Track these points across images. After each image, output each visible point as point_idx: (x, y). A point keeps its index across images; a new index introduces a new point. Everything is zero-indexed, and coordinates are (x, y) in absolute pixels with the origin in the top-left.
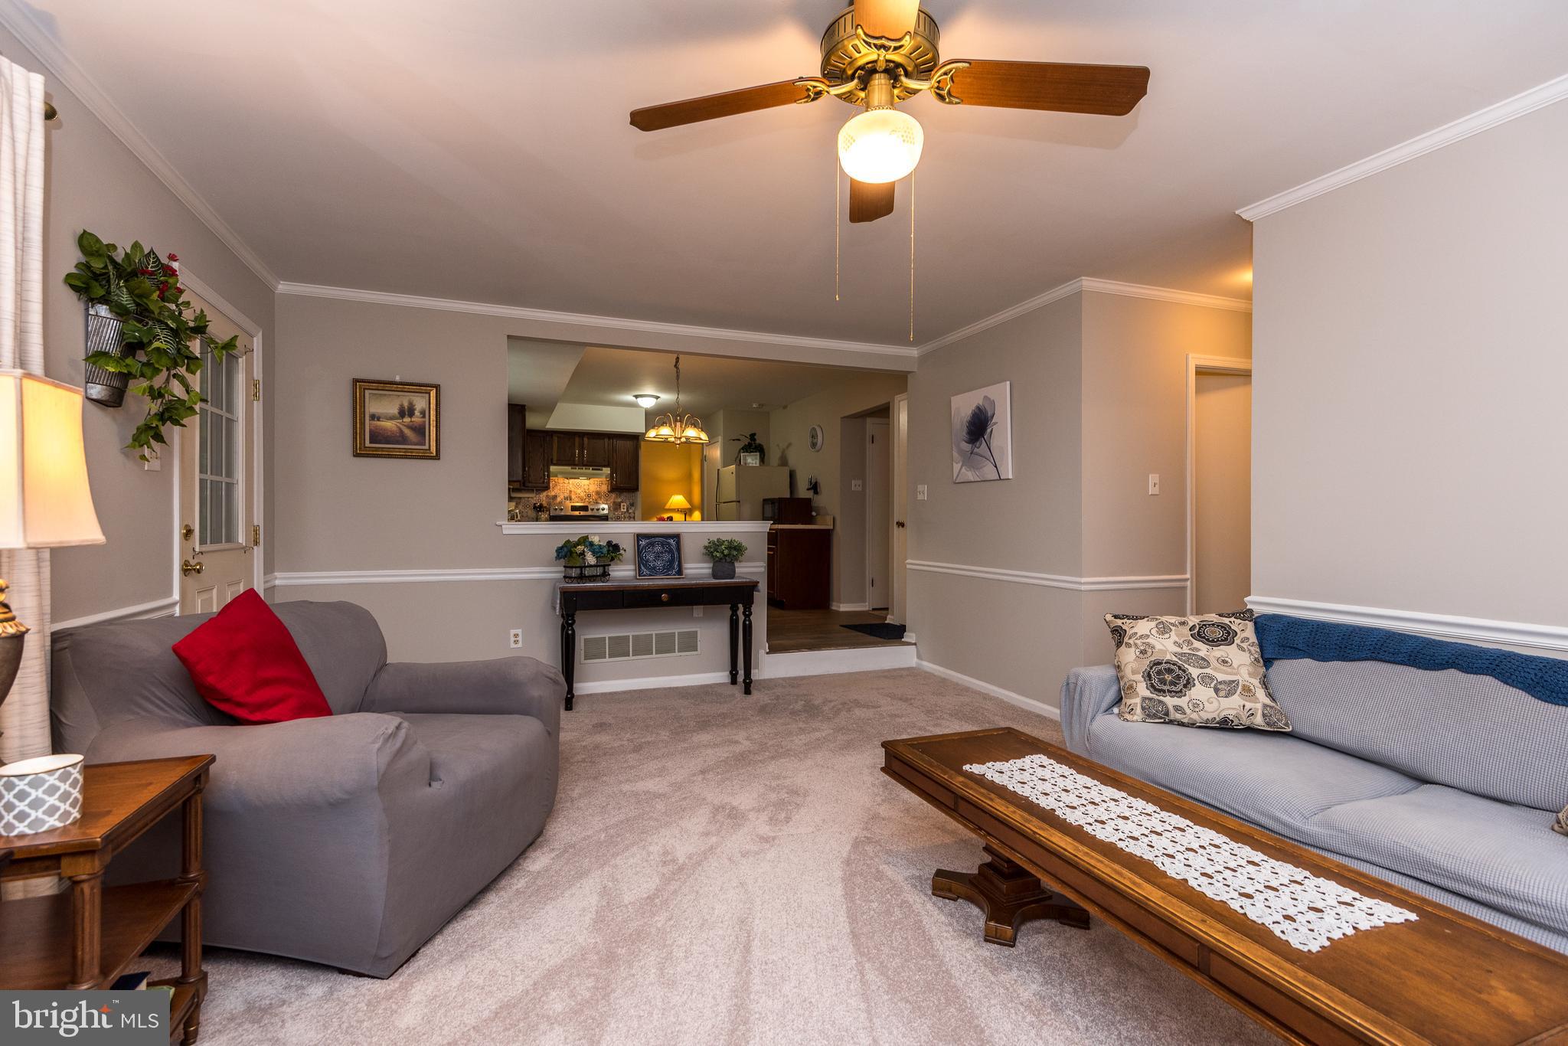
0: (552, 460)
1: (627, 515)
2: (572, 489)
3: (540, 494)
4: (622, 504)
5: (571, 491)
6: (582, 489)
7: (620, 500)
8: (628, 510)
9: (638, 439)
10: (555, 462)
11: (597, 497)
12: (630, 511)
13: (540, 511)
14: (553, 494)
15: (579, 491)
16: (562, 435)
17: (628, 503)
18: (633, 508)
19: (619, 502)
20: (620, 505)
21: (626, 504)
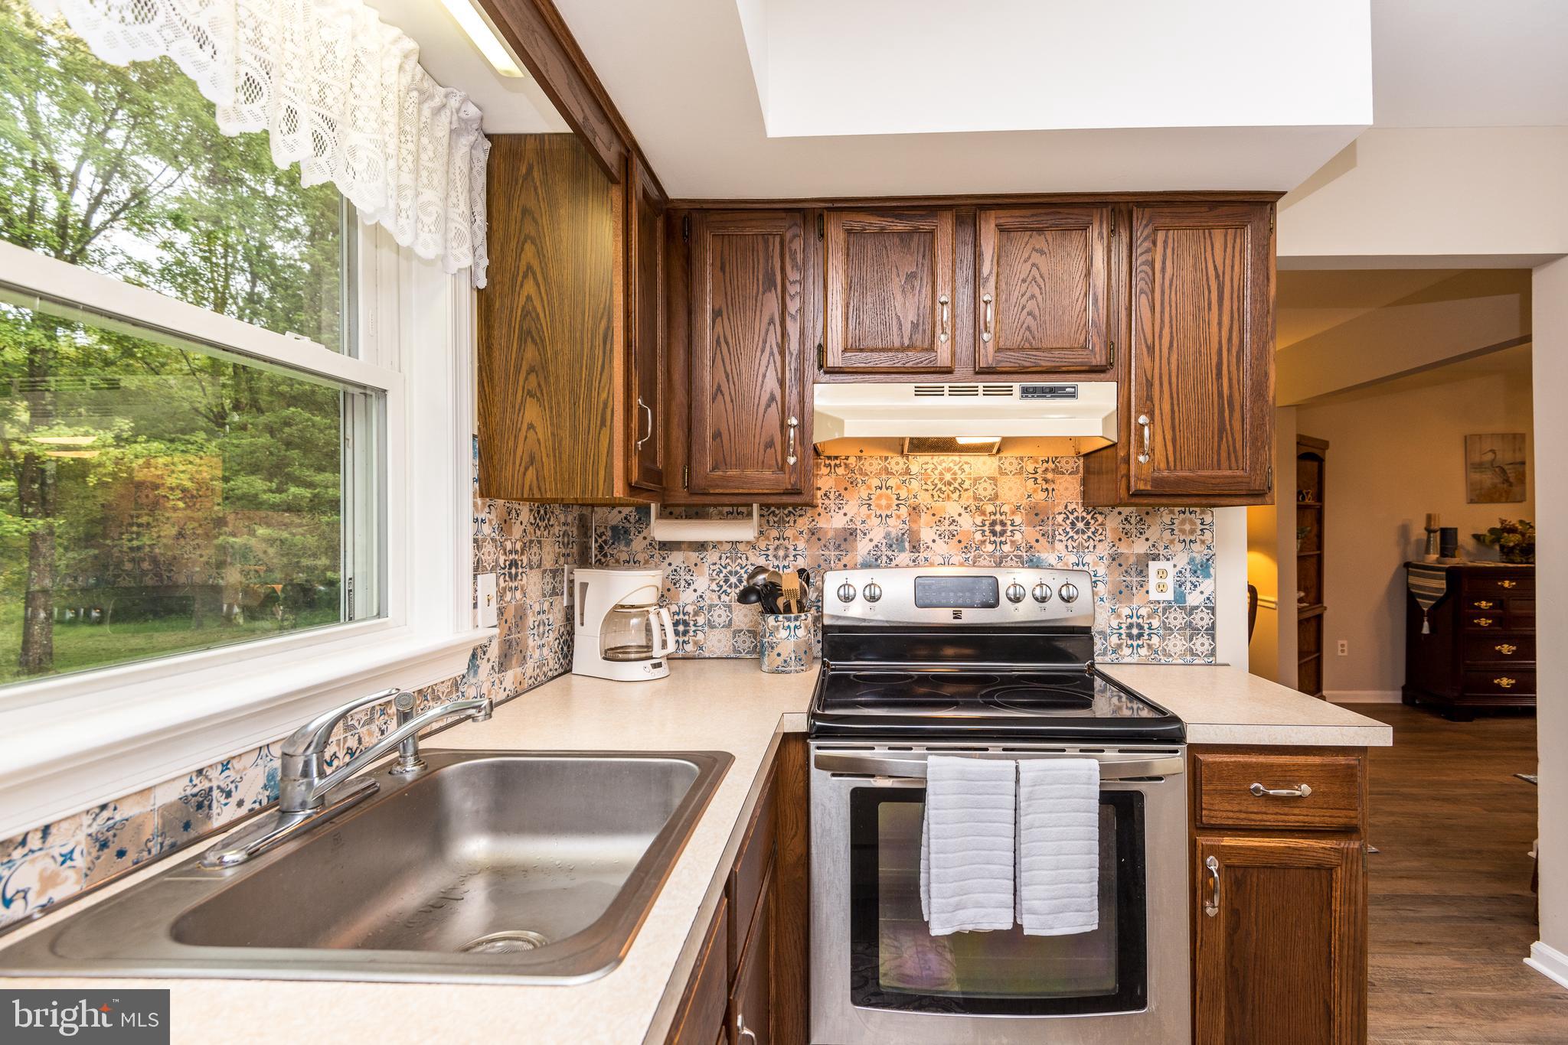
0: (821, 350)
1: (1177, 619)
2: (924, 499)
3: (780, 527)
4: (1154, 567)
5: (915, 510)
6: (967, 499)
7: (1140, 547)
8: (1180, 598)
9: (1274, 204)
10: (834, 359)
11: (1031, 533)
12: (1193, 599)
13: (773, 610)
14: (835, 522)
15: (952, 508)
16: (876, 222)
17: (1182, 560)
18: (1207, 586)
19: (1138, 556)
20: (1142, 572)
21: (1171, 563)
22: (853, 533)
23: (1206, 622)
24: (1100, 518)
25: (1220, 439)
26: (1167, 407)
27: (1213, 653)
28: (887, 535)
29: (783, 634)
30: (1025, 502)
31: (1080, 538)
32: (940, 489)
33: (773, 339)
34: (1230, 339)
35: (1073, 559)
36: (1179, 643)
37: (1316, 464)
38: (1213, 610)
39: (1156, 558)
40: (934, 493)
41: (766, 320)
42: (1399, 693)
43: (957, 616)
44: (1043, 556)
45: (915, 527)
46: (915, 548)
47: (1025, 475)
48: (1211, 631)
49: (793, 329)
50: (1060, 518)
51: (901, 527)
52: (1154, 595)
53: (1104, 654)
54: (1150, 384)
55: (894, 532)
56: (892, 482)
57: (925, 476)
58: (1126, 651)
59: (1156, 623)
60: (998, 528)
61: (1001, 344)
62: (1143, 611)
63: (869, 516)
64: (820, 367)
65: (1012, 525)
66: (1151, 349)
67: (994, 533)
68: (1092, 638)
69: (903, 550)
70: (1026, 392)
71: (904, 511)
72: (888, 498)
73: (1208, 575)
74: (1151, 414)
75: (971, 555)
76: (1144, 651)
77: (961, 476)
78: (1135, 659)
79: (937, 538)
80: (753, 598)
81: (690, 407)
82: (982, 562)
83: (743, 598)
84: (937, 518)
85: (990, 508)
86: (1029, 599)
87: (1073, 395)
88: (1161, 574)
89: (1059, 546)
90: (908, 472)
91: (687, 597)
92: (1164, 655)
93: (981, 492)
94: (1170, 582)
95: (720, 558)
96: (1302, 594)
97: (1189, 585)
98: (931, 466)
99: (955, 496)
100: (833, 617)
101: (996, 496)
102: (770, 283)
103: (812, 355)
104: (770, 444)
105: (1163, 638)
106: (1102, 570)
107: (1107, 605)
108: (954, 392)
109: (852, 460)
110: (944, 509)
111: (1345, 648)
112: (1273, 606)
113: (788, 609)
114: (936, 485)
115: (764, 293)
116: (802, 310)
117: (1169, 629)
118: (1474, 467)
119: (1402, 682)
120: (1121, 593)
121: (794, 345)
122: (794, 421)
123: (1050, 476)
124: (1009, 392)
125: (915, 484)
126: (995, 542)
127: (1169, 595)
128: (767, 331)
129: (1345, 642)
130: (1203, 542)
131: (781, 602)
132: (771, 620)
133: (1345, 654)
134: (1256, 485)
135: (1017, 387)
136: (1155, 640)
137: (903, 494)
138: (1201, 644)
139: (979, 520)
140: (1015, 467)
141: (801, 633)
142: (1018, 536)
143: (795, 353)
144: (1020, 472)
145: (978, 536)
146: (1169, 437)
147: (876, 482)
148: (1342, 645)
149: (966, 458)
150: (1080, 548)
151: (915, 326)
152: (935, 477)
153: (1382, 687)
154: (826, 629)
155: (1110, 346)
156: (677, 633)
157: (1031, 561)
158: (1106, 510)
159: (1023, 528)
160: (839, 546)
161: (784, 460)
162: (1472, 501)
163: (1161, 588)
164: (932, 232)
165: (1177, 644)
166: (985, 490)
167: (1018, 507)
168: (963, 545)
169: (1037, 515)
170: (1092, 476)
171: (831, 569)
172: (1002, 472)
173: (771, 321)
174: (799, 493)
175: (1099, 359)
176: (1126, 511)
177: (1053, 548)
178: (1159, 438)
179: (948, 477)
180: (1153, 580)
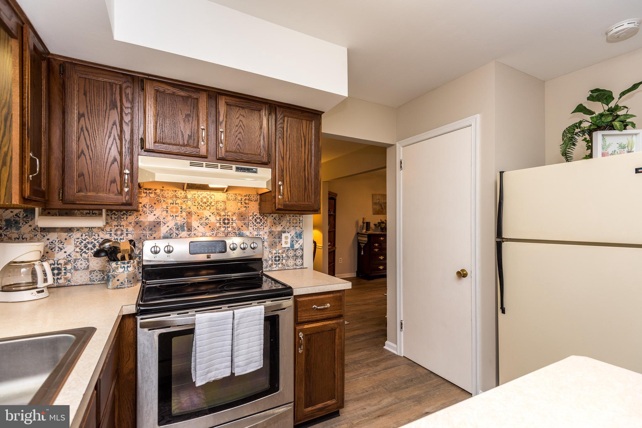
0: (143, 141)
1: (291, 253)
2: (194, 209)
3: (119, 218)
4: (284, 235)
5: (189, 214)
6: (213, 209)
7: (279, 229)
8: (292, 246)
9: (321, 115)
10: (149, 144)
11: (240, 223)
12: (297, 246)
13: (115, 260)
14: (151, 218)
15: (206, 213)
16: (171, 90)
17: (293, 233)
18: (301, 241)
19: (279, 231)
20: (280, 238)
21: (289, 234)
22: (159, 223)
23: (301, 254)
24: (266, 218)
25: (305, 191)
26: (288, 179)
27: (302, 264)
28: (176, 224)
29: (121, 270)
30: (237, 211)
31: (258, 225)
32: (201, 205)
33: (115, 132)
34: (308, 158)
35: (255, 233)
36: (292, 262)
37: (334, 201)
38: (302, 249)
39: (284, 232)
40: (199, 206)
41: (111, 122)
42: (356, 273)
43: (208, 257)
44: (244, 232)
45: (189, 221)
46: (189, 230)
47: (237, 201)
48: (302, 257)
49: (127, 130)
50: (251, 218)
51: (183, 221)
52: (284, 246)
53: (267, 268)
54: (283, 171)
55: (179, 223)
56: (179, 201)
57: (194, 199)
58: (274, 266)
59: (284, 255)
60: (226, 221)
61: (228, 149)
62: (280, 251)
63: (167, 216)
64: (142, 148)
65: (232, 220)
66: (283, 159)
67: (225, 223)
68: (262, 262)
69: (183, 230)
70: (237, 169)
71: (184, 214)
72: (176, 208)
73: (301, 238)
74: (283, 181)
75: (215, 232)
76: (280, 266)
77: (210, 200)
78: (277, 268)
79: (199, 225)
80: (103, 254)
81: (63, 160)
82: (219, 235)
83: (97, 254)
84: (199, 217)
85: (223, 213)
86: (238, 249)
87: (256, 172)
88: (286, 238)
89: (250, 228)
90: (186, 197)
91: (60, 256)
92: (287, 266)
93: (219, 207)
94: (289, 241)
95: (82, 236)
96: (330, 244)
97: (295, 241)
98: (196, 196)
99: (208, 208)
100: (148, 261)
101: (226, 209)
102: (113, 106)
103: (137, 143)
104: (114, 181)
105: (287, 260)
106: (266, 237)
107: (268, 249)
108: (207, 166)
109: (158, 191)
110: (203, 213)
111: (341, 261)
112: (321, 248)
113: (123, 258)
114: (199, 203)
115: (110, 110)
116: (132, 121)
117: (288, 257)
118: (374, 204)
119: (356, 270)
120: (273, 245)
121: (127, 136)
122: (127, 171)
123: (247, 202)
124: (231, 168)
125: (189, 203)
126: (225, 227)
127: (289, 245)
128: (112, 128)
129: (341, 259)
130: (300, 226)
131: (119, 256)
132: (114, 264)
133: (341, 262)
134: (315, 208)
135: (234, 167)
136: (284, 261)
137: (184, 207)
138: (299, 261)
139: (218, 218)
140: (233, 197)
141: (131, 269)
142: (234, 225)
143: (128, 140)
144: (236, 199)
145: (218, 225)
146: (289, 190)
147: (171, 201)
148: (341, 260)
149: (212, 193)
150: (258, 229)
151: (190, 137)
152: (199, 200)
153: (351, 272)
154: (144, 267)
155: (269, 155)
156: (54, 274)
157: (240, 234)
158: (268, 215)
159: (237, 221)
160: (151, 229)
161: (122, 190)
162: (374, 214)
163: (286, 243)
164: (197, 99)
165: (291, 262)
166: (221, 206)
167: (235, 213)
168: (211, 228)
169: (242, 216)
170: (262, 202)
171: (147, 240)
172: (228, 199)
173: (114, 124)
174: (130, 204)
175: (265, 160)
176: (275, 215)
177: (248, 229)
178: (286, 190)
179: (205, 200)
180: (283, 240)
